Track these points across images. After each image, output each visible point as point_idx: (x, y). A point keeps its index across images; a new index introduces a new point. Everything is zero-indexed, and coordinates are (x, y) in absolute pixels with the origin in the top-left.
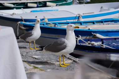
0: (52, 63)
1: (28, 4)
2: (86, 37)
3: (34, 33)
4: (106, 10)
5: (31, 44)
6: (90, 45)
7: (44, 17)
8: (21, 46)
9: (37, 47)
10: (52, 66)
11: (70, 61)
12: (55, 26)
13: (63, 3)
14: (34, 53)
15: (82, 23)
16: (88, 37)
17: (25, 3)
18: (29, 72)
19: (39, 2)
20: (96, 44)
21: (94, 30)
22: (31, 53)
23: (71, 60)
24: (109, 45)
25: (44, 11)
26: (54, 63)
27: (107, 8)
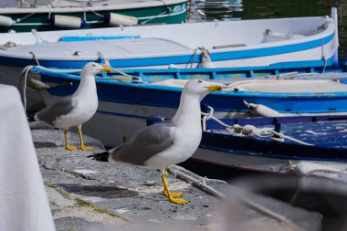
0: (130, 189)
1: (56, 17)
2: (226, 113)
3: (76, 104)
4: (279, 38)
5: (68, 135)
6: (241, 135)
7: (99, 54)
8: (41, 141)
9: (86, 145)
10: (130, 200)
11: (183, 186)
12: (134, 79)
13: (159, 16)
14: (78, 161)
15: (214, 74)
16: (233, 114)
17: (47, 14)
18: (64, 215)
19: (87, 12)
20: (258, 132)
21: (251, 95)
22: (68, 161)
23: (187, 182)
24: (296, 135)
25: (99, 38)
26: (137, 190)
27: (283, 34)
